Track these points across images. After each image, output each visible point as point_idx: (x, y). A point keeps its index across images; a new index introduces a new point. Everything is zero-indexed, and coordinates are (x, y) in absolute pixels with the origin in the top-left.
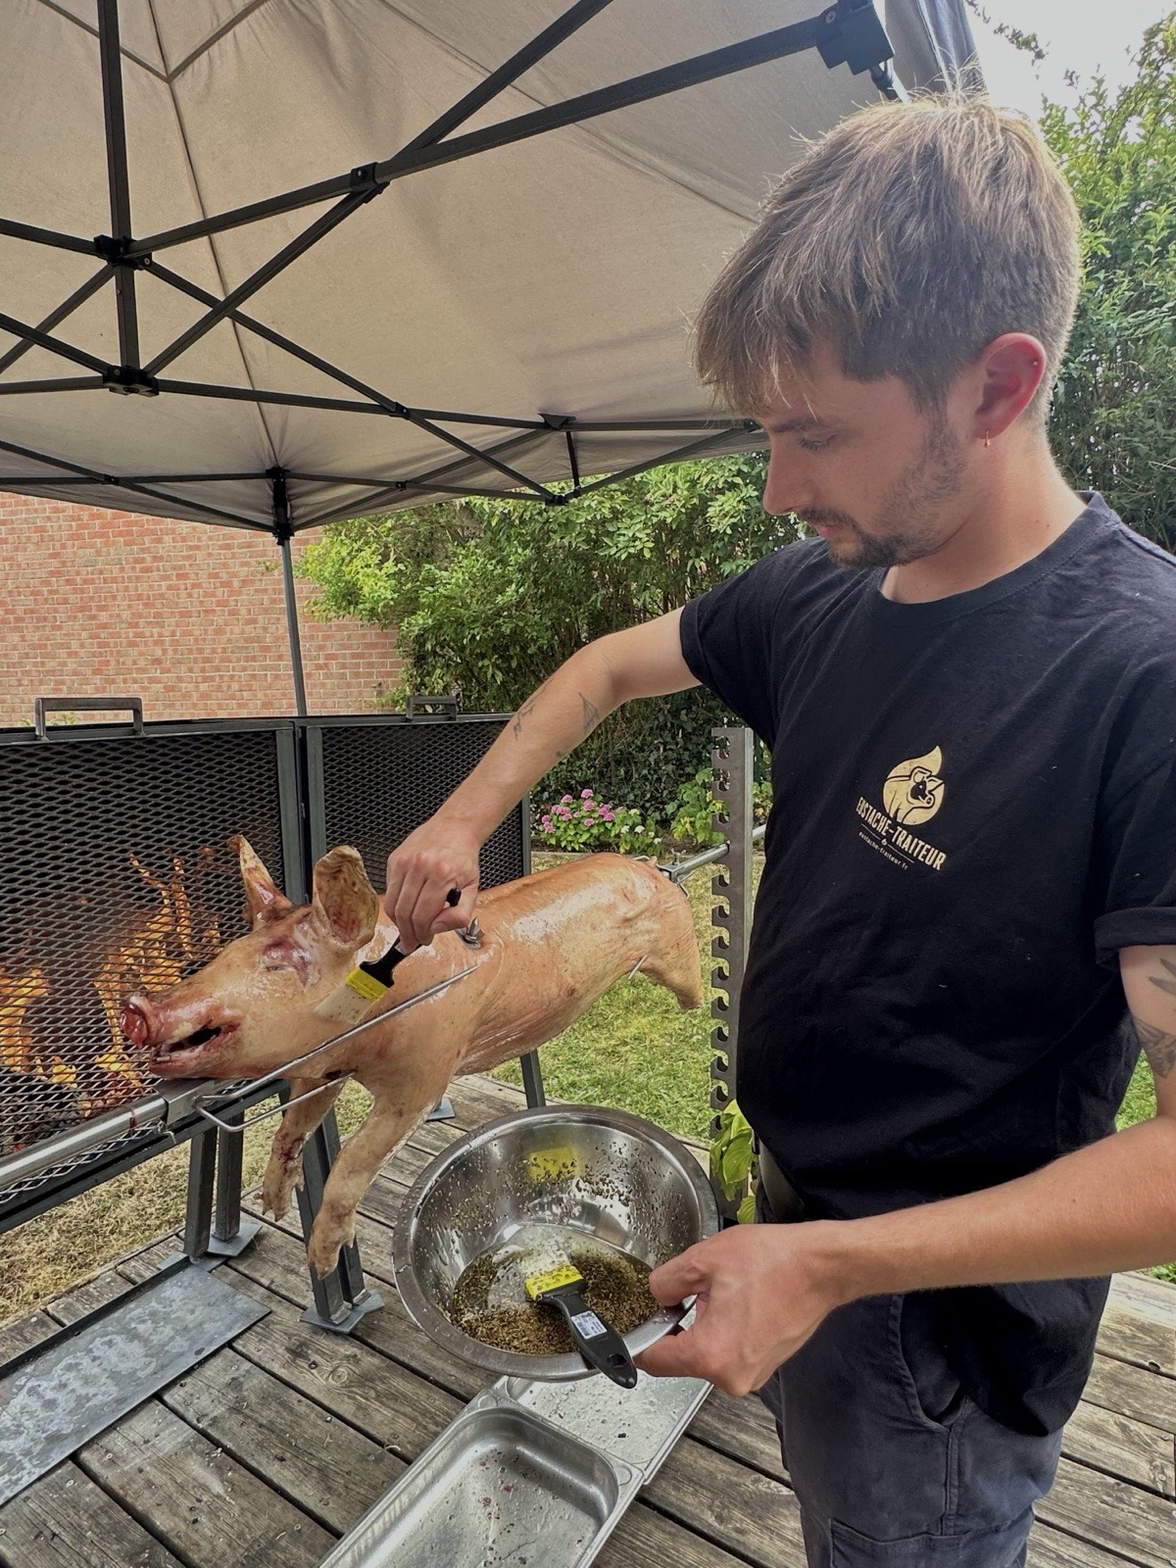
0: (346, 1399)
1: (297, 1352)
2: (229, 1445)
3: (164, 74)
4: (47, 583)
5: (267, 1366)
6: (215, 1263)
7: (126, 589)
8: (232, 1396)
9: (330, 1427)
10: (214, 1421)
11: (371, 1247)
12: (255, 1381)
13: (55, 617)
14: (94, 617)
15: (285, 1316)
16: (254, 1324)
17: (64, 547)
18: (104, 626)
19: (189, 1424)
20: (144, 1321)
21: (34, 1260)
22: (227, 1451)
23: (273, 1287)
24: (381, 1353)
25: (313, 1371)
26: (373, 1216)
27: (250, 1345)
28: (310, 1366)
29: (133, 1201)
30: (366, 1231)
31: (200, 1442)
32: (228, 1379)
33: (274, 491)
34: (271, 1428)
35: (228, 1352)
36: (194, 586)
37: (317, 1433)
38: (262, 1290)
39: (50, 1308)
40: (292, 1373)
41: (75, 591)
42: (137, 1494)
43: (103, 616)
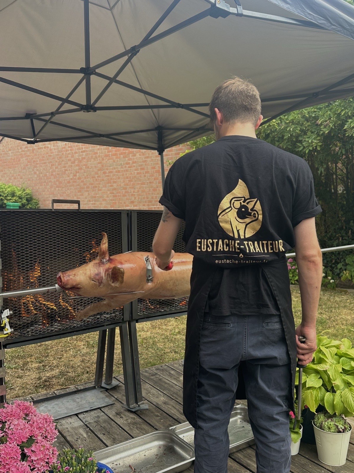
0: (127, 426)
1: (118, 414)
2: (91, 428)
3: (109, 8)
4: (97, 173)
5: (108, 415)
6: (103, 390)
7: (123, 175)
8: (96, 419)
9: (120, 431)
10: (90, 423)
11: (152, 395)
12: (104, 417)
13: (99, 186)
14: (112, 186)
15: (118, 405)
16: (109, 405)
17: (103, 160)
18: (115, 189)
19: (83, 423)
20: (78, 399)
21: (56, 384)
22: (90, 429)
23: (118, 398)
24: (143, 419)
25: (121, 419)
26: (156, 387)
27: (105, 410)
28: (120, 418)
29: (87, 375)
30: (152, 390)
31: (84, 426)
32: (96, 415)
33: (158, 135)
34: (104, 428)
35: (99, 410)
36: (146, 172)
37: (116, 431)
38: (114, 399)
39: (55, 392)
40: (115, 418)
41: (106, 176)
42: (65, 432)
43: (115, 185)
